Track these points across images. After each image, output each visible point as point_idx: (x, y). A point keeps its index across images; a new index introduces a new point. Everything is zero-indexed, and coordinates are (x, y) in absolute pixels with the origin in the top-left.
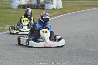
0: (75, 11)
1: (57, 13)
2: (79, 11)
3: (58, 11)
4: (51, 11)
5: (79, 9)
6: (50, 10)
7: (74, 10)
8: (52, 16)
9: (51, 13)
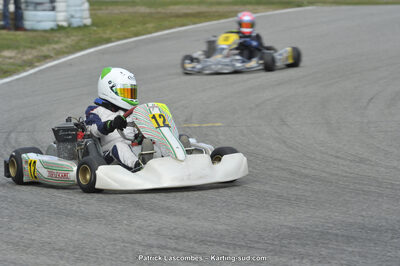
0: (136, 35)
1: (69, 41)
2: (150, 33)
3: (75, 33)
4: (47, 35)
5: (150, 26)
6: (45, 31)
7: (133, 29)
8: (52, 54)
9: (48, 41)
